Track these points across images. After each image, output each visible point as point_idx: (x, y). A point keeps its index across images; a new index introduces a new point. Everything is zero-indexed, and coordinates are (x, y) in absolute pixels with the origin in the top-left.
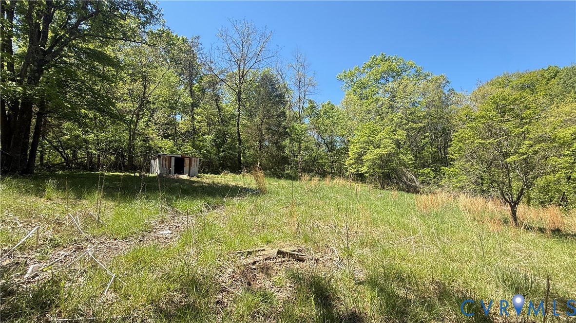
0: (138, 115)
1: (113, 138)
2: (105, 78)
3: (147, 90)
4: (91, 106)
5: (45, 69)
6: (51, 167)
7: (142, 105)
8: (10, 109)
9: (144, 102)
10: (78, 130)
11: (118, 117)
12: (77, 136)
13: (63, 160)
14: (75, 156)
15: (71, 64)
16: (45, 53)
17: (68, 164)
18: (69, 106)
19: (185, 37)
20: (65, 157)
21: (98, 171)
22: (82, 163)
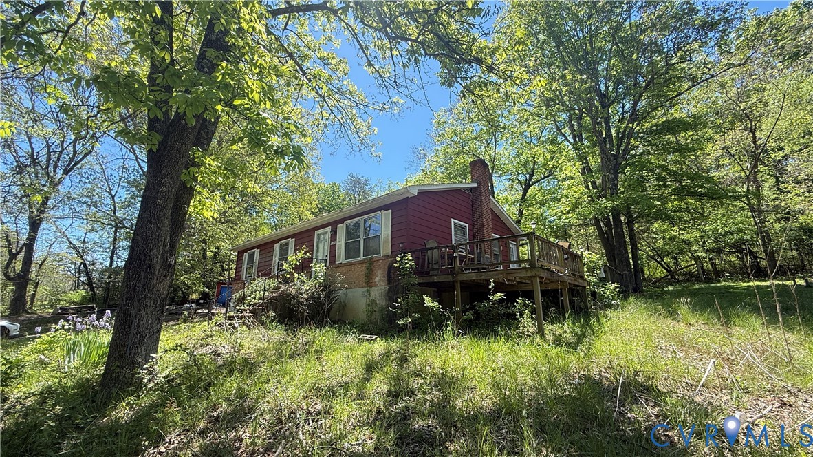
0: (755, 181)
1: (726, 229)
2: (683, 150)
3: (757, 134)
4: (681, 193)
6: (656, 282)
7: (756, 161)
8: (606, 226)
9: (757, 156)
10: (672, 230)
11: (718, 195)
12: (672, 239)
13: (665, 271)
14: (677, 264)
15: (641, 154)
16: (616, 157)
17: (672, 276)
18: (659, 203)
20: (666, 266)
21: (719, 282)
22: (690, 274)
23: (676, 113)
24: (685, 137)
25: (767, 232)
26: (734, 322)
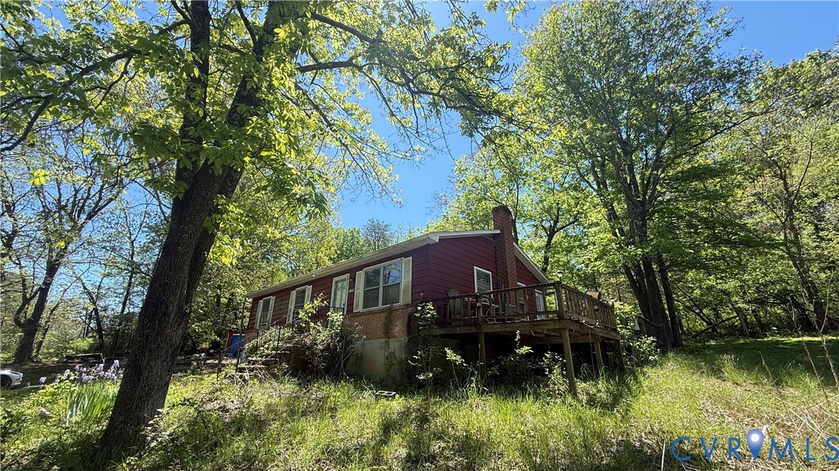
0: (792, 228)
1: (767, 279)
3: (789, 181)
4: (716, 241)
5: (648, 219)
6: (696, 335)
7: (791, 208)
8: (637, 274)
9: (791, 202)
10: (708, 279)
11: (754, 243)
12: (710, 288)
13: (705, 324)
14: (717, 316)
15: (669, 201)
16: (643, 203)
17: (713, 329)
18: (692, 251)
19: (815, 52)
20: (705, 318)
21: (766, 336)
23: (700, 160)
24: (713, 184)
25: (812, 282)
26: (786, 383)
